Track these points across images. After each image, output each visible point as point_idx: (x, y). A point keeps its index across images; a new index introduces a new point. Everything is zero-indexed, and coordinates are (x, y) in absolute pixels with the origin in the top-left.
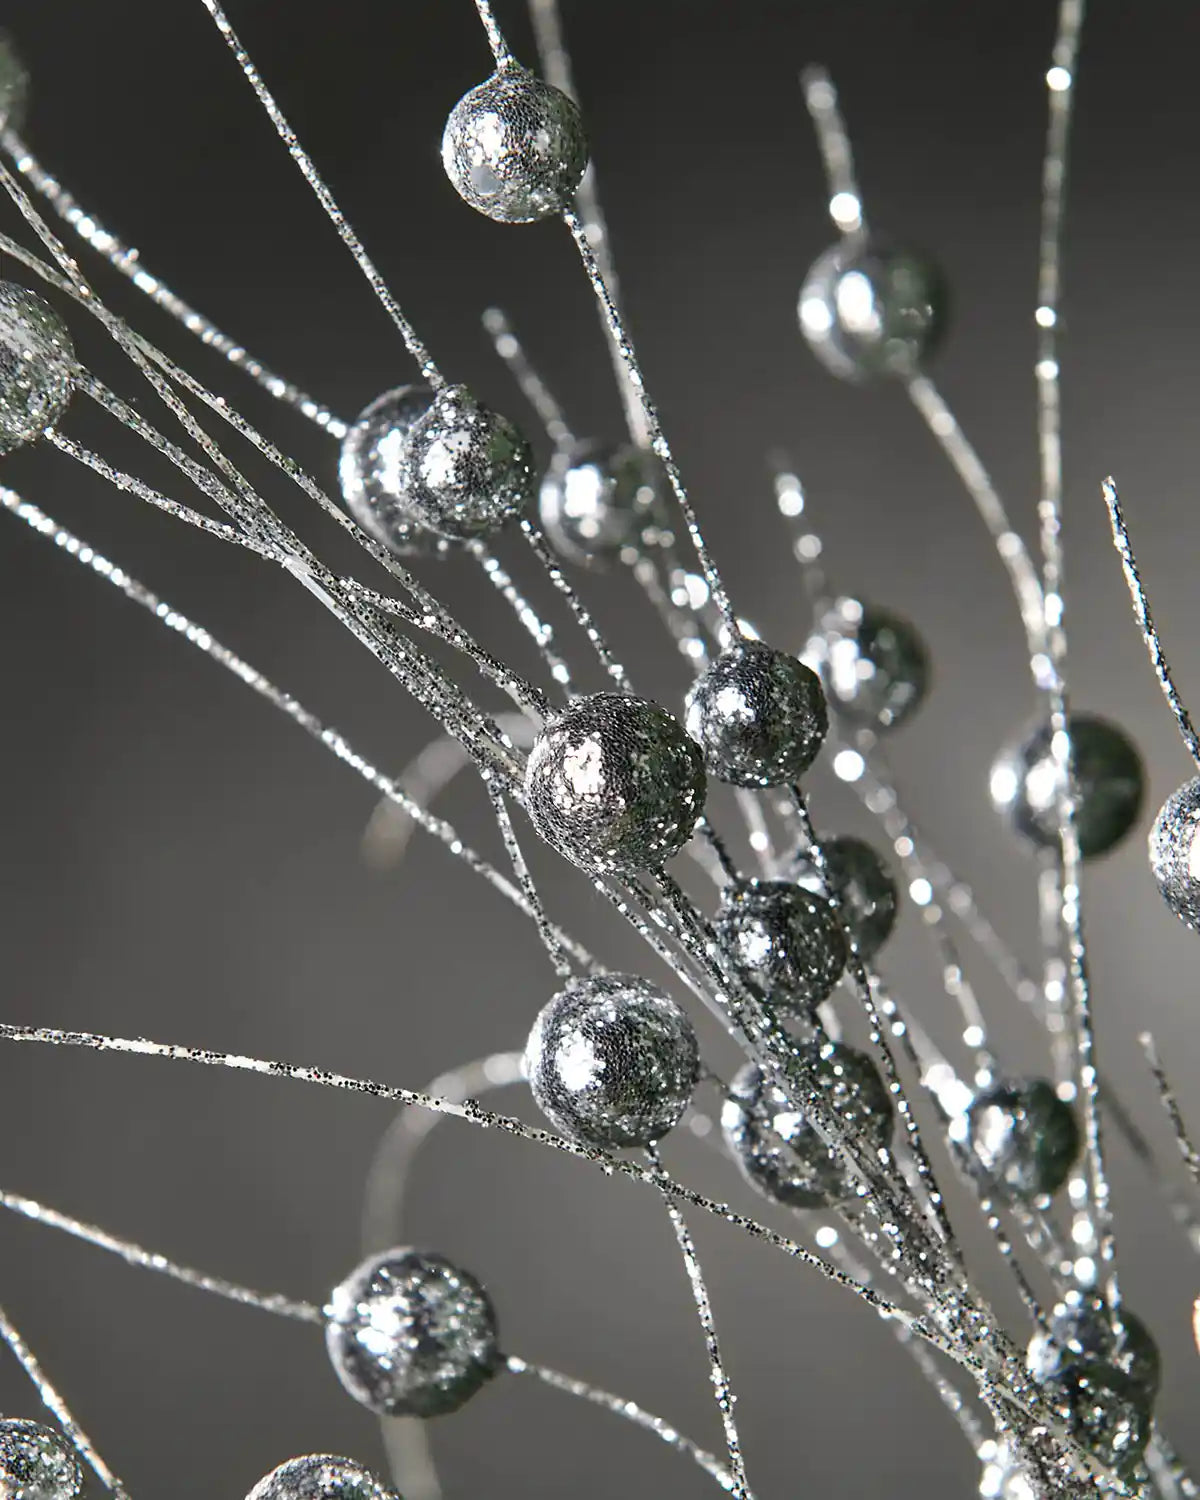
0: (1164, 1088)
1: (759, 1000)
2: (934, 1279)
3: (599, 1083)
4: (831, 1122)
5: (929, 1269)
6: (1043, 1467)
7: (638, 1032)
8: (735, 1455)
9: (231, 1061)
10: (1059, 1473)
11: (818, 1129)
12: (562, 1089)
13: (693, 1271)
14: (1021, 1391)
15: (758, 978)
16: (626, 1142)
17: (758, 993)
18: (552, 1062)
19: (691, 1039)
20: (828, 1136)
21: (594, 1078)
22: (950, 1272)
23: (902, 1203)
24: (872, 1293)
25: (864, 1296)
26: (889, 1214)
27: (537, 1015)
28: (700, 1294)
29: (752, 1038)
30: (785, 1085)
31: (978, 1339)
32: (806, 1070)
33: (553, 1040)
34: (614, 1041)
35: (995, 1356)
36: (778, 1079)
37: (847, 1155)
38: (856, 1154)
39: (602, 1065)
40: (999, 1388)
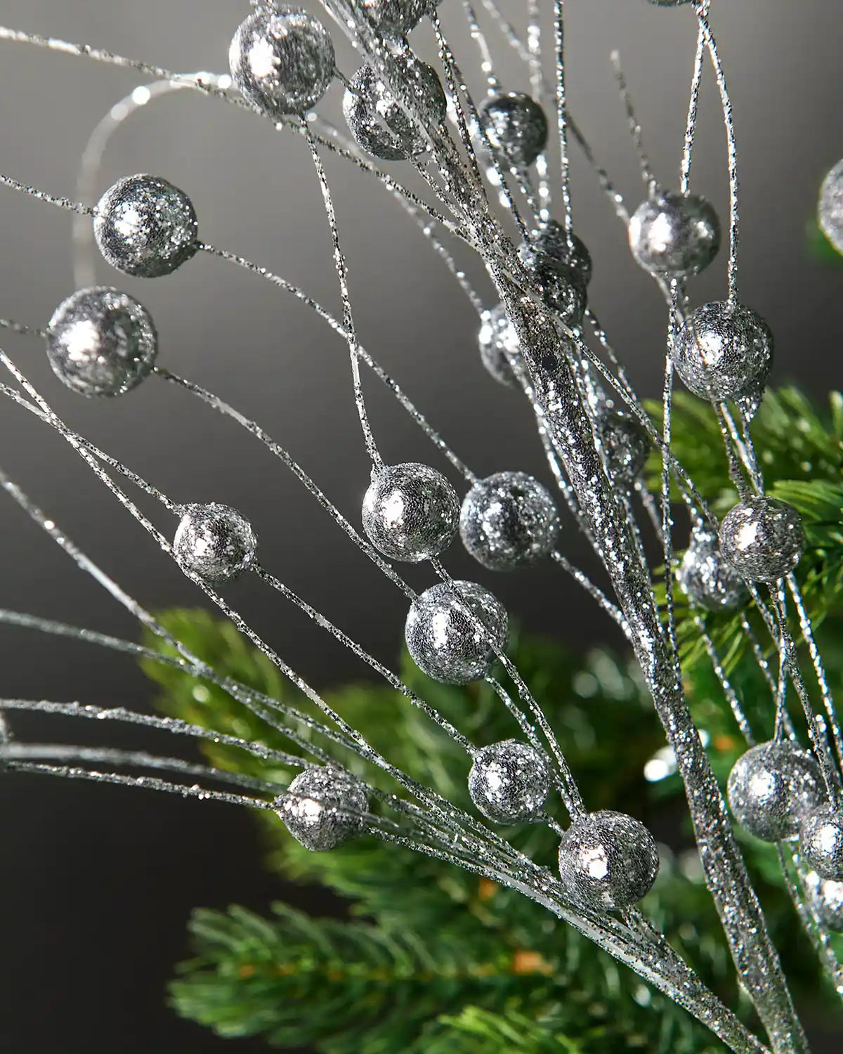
0: (623, 86)
1: (373, 27)
2: (468, 204)
3: (275, 72)
4: (413, 104)
5: (466, 197)
6: (526, 321)
7: (301, 41)
8: (347, 303)
9: (54, 44)
10: (535, 325)
11: (405, 109)
12: (252, 76)
13: (326, 192)
14: (516, 274)
15: (373, 14)
16: (289, 110)
17: (372, 23)
18: (246, 59)
19: (331, 48)
20: (410, 113)
21: (272, 68)
22: (478, 200)
23: (452, 157)
24: (432, 210)
25: (428, 211)
26: (444, 163)
27: (237, 28)
28: (329, 206)
29: (369, 51)
30: (387, 80)
31: (492, 242)
32: (399, 72)
33: (247, 44)
34: (285, 46)
35: (502, 253)
36: (383, 77)
37: (421, 126)
38: (427, 125)
39: (278, 61)
40: (504, 271)
